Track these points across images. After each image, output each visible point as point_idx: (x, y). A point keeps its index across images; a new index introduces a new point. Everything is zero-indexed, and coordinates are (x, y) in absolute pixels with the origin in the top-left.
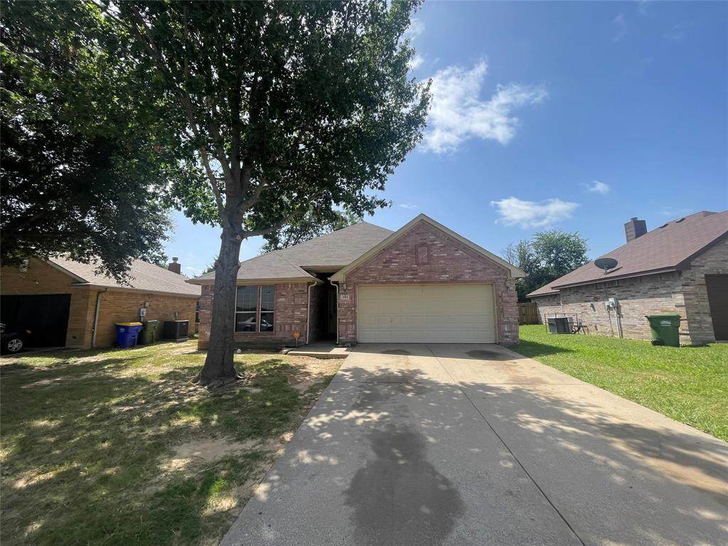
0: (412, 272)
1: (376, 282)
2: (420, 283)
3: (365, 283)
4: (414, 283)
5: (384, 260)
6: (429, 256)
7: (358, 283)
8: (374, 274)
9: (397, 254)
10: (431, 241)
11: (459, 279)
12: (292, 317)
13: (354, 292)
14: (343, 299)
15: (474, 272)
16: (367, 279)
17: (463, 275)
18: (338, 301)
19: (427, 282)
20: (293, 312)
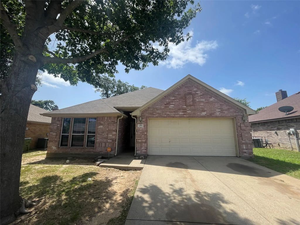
0: (183, 111)
1: (161, 116)
2: (188, 117)
3: (153, 117)
4: (184, 117)
5: (165, 103)
6: (194, 101)
7: (149, 117)
8: (159, 112)
9: (173, 99)
10: (194, 92)
11: (213, 115)
12: (107, 138)
13: (147, 123)
14: (139, 127)
15: (222, 111)
16: (155, 115)
17: (215, 113)
18: (136, 128)
19: (192, 117)
20: (107, 134)
